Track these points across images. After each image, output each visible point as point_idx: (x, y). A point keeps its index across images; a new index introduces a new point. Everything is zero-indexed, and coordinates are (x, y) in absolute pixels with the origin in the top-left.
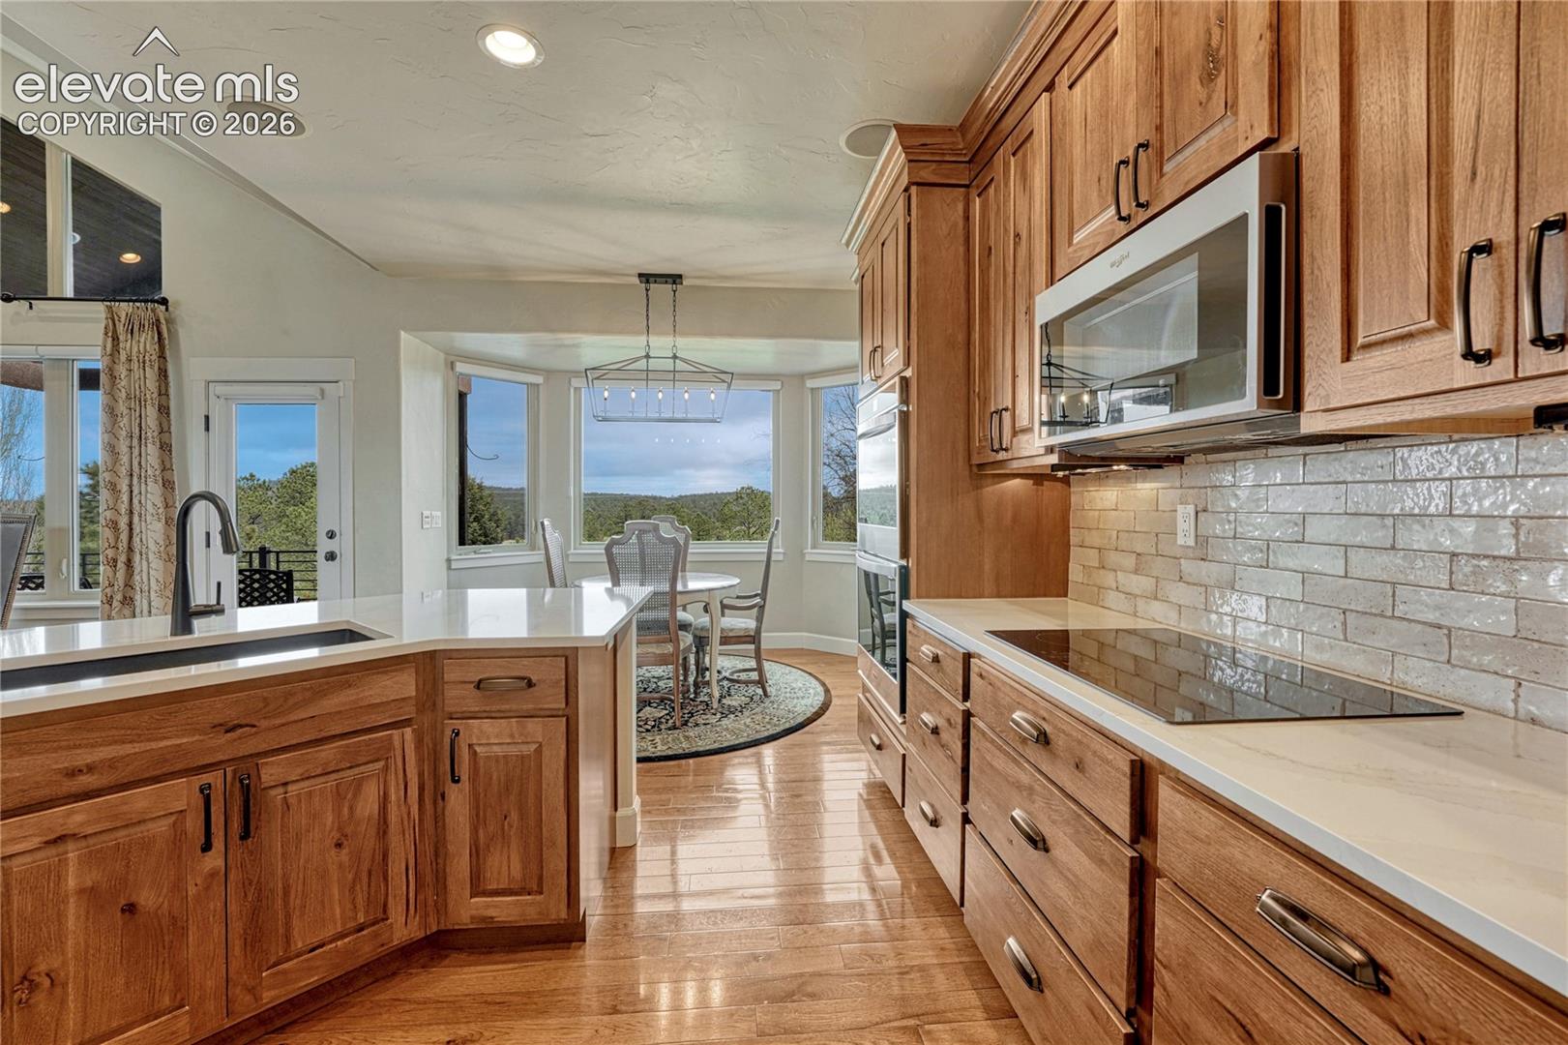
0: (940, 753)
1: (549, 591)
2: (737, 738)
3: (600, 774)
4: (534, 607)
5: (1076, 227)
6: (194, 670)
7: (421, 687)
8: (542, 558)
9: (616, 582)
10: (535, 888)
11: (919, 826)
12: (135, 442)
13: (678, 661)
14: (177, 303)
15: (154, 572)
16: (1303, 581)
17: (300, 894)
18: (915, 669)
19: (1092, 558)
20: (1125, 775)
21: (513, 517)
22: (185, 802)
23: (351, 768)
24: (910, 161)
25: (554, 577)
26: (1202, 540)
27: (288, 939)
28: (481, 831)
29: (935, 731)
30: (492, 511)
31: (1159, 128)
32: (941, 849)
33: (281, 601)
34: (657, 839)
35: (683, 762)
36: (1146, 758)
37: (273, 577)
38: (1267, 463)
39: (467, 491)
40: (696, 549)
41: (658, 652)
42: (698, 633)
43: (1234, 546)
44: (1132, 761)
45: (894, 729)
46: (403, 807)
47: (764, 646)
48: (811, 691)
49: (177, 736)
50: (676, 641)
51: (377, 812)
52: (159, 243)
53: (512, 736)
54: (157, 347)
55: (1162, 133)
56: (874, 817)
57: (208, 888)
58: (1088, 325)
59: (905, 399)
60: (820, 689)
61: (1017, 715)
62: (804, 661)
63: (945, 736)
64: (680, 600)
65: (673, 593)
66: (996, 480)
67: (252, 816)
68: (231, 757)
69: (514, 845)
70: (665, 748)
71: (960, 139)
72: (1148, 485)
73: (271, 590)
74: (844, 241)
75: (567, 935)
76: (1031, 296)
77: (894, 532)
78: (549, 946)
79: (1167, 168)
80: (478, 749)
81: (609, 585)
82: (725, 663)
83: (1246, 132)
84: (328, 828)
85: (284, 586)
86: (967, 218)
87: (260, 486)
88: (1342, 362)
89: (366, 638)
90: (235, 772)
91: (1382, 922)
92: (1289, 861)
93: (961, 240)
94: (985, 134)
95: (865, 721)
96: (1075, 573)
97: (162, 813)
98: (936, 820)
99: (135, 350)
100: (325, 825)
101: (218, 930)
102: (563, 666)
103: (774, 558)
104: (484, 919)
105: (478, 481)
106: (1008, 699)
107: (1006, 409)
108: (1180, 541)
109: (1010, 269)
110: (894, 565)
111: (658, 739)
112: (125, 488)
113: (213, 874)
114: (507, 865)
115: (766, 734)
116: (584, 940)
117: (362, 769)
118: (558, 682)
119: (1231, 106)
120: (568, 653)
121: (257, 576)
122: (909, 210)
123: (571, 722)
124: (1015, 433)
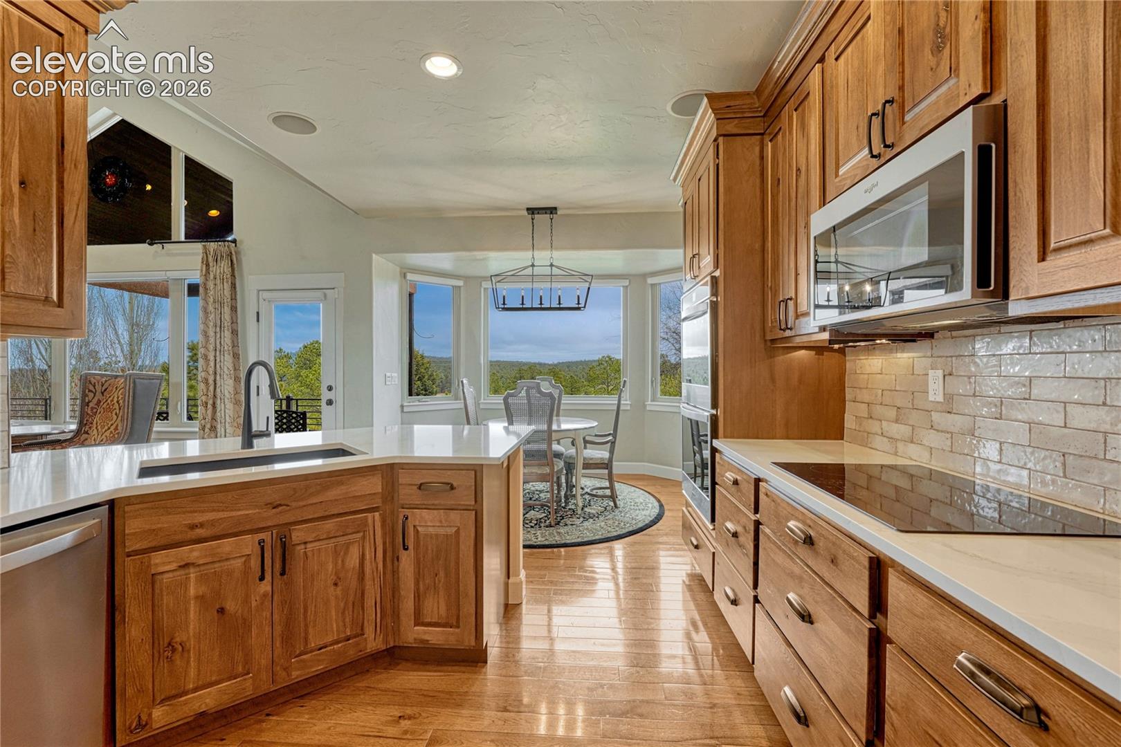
0: (739, 551)
1: (467, 427)
2: (594, 536)
3: (498, 554)
4: (457, 437)
5: (841, 163)
6: (254, 469)
7: (385, 488)
8: (462, 406)
9: (511, 422)
10: (455, 624)
11: (724, 606)
12: (218, 329)
13: (553, 479)
14: (242, 242)
15: (228, 411)
16: (1030, 430)
17: (313, 612)
18: (721, 489)
19: (863, 410)
20: (865, 568)
21: (444, 378)
22: (250, 550)
23: (343, 535)
24: (718, 119)
25: (468, 418)
26: (949, 398)
27: (306, 640)
28: (421, 583)
29: (735, 535)
30: (430, 373)
31: (901, 88)
32: (738, 620)
33: (299, 430)
34: (537, 601)
35: (555, 550)
36: (882, 557)
37: (294, 415)
38: (1001, 337)
39: (413, 360)
40: (567, 400)
41: (539, 472)
42: (568, 460)
43: (974, 402)
44: (870, 558)
45: (707, 534)
46: (373, 564)
47: (615, 471)
48: (650, 505)
49: (247, 509)
50: (552, 465)
51: (358, 565)
52: (231, 204)
53: (441, 522)
54: (230, 269)
55: (903, 91)
56: (694, 600)
57: (262, 603)
58: (850, 236)
59: (715, 292)
60: (656, 504)
61: (792, 524)
62: (645, 484)
63: (742, 539)
64: (554, 436)
65: (550, 431)
66: (786, 351)
67: (287, 561)
68: (275, 524)
69: (441, 593)
70: (543, 539)
71: (756, 100)
72: (905, 355)
73: (293, 424)
74: (671, 178)
75: (475, 657)
76: (808, 214)
77: (707, 389)
78: (464, 664)
79: (907, 118)
80: (419, 529)
81: (506, 424)
82: (587, 482)
83: (965, 89)
84: (330, 572)
85: (301, 422)
86: (762, 158)
87: (285, 356)
88: (1039, 262)
89: (352, 454)
90: (277, 534)
91: (1043, 678)
92: (978, 631)
93: (758, 173)
94: (775, 95)
95: (687, 528)
96: (849, 422)
97: (238, 555)
98: (735, 601)
99: (218, 271)
100: (328, 571)
101: (267, 629)
102: (474, 476)
103: (622, 408)
104: (423, 641)
105: (421, 352)
106: (785, 512)
107: (791, 299)
108: (931, 398)
109: (793, 195)
110: (708, 414)
111: (539, 533)
112: (212, 358)
113: (265, 595)
114: (436, 607)
115: (615, 534)
116: (486, 662)
117: (350, 537)
118: (470, 486)
119: (954, 70)
120: (477, 468)
121: (285, 415)
122: (718, 154)
123: (479, 514)
124: (797, 316)
